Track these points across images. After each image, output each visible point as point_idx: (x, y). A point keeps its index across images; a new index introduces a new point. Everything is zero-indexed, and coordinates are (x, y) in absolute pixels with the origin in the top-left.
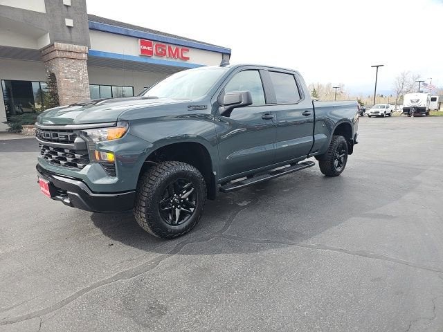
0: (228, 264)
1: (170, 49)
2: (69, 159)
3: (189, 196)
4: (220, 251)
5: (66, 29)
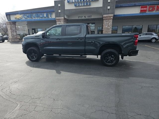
1: (158, 7)
5: (108, 10)
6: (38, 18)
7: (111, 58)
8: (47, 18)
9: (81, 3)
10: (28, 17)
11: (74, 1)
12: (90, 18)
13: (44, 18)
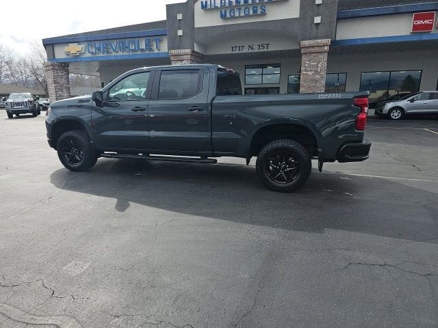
5: (314, 27)
6: (125, 53)
7: (286, 168)
8: (147, 52)
9: (240, 9)
10: (99, 49)
11: (218, 4)
12: (265, 50)
13: (139, 52)
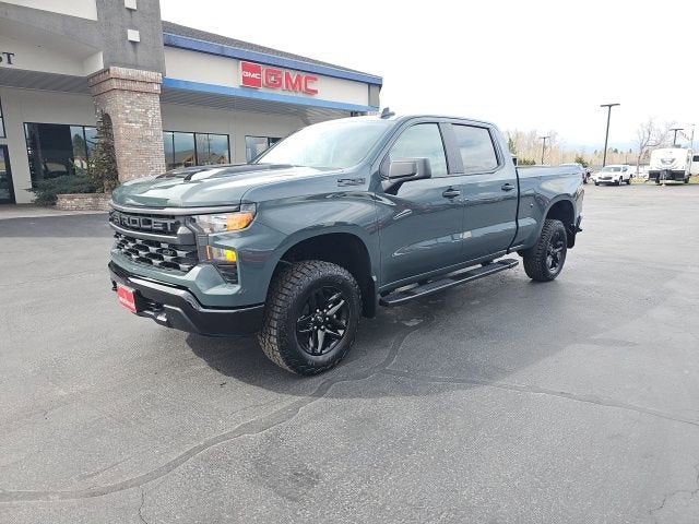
0: (400, 411)
1: (288, 77)
2: (168, 258)
3: (338, 313)
4: (385, 394)
